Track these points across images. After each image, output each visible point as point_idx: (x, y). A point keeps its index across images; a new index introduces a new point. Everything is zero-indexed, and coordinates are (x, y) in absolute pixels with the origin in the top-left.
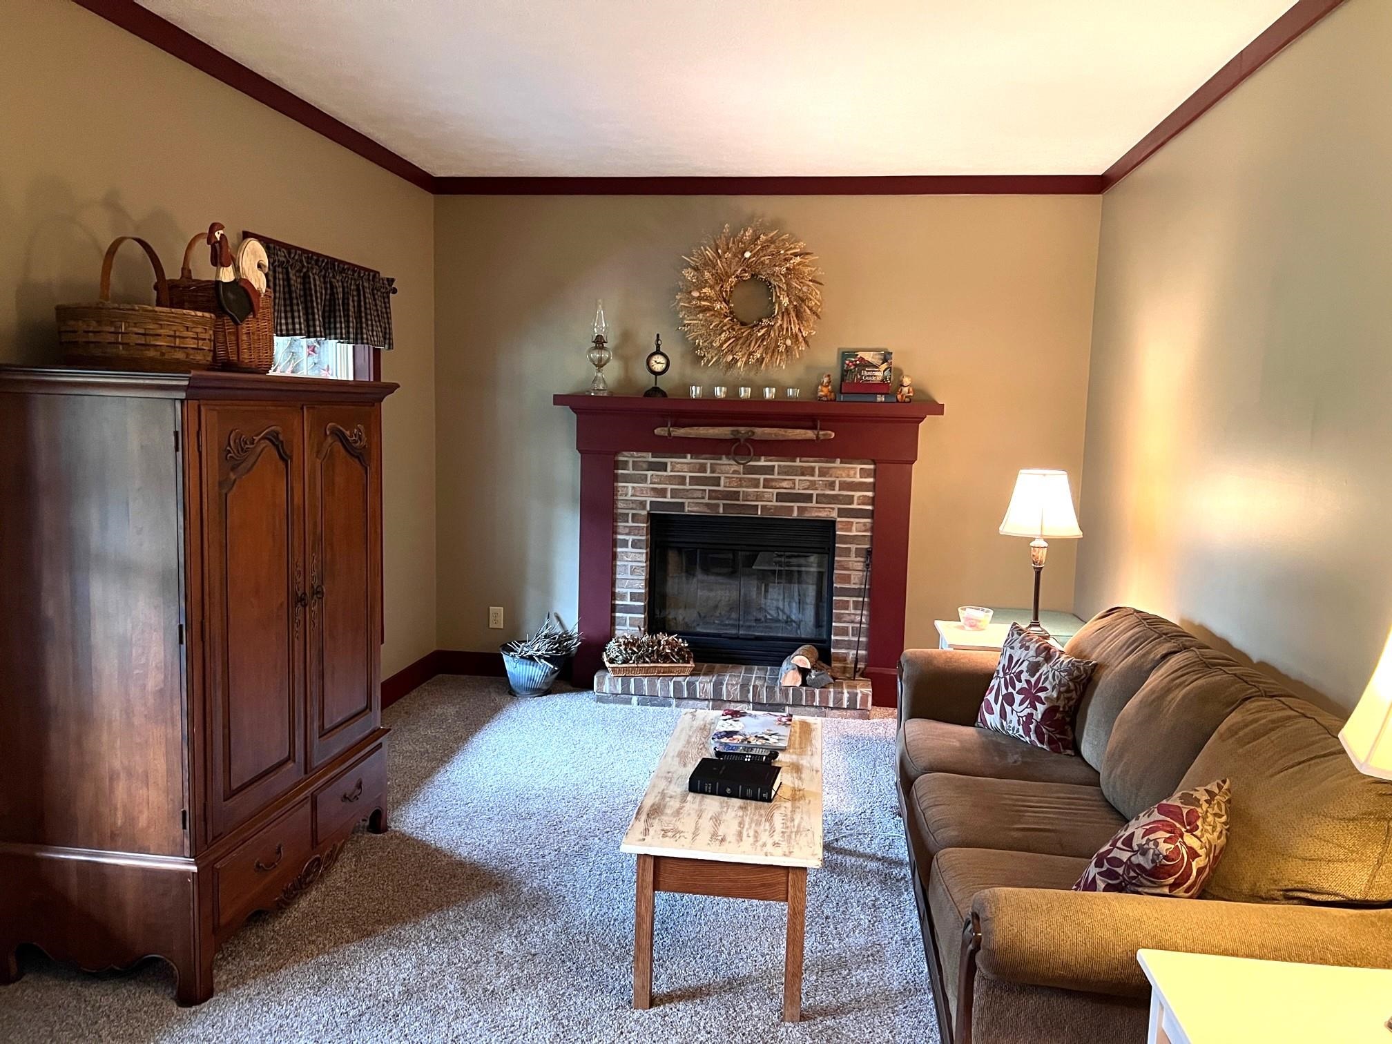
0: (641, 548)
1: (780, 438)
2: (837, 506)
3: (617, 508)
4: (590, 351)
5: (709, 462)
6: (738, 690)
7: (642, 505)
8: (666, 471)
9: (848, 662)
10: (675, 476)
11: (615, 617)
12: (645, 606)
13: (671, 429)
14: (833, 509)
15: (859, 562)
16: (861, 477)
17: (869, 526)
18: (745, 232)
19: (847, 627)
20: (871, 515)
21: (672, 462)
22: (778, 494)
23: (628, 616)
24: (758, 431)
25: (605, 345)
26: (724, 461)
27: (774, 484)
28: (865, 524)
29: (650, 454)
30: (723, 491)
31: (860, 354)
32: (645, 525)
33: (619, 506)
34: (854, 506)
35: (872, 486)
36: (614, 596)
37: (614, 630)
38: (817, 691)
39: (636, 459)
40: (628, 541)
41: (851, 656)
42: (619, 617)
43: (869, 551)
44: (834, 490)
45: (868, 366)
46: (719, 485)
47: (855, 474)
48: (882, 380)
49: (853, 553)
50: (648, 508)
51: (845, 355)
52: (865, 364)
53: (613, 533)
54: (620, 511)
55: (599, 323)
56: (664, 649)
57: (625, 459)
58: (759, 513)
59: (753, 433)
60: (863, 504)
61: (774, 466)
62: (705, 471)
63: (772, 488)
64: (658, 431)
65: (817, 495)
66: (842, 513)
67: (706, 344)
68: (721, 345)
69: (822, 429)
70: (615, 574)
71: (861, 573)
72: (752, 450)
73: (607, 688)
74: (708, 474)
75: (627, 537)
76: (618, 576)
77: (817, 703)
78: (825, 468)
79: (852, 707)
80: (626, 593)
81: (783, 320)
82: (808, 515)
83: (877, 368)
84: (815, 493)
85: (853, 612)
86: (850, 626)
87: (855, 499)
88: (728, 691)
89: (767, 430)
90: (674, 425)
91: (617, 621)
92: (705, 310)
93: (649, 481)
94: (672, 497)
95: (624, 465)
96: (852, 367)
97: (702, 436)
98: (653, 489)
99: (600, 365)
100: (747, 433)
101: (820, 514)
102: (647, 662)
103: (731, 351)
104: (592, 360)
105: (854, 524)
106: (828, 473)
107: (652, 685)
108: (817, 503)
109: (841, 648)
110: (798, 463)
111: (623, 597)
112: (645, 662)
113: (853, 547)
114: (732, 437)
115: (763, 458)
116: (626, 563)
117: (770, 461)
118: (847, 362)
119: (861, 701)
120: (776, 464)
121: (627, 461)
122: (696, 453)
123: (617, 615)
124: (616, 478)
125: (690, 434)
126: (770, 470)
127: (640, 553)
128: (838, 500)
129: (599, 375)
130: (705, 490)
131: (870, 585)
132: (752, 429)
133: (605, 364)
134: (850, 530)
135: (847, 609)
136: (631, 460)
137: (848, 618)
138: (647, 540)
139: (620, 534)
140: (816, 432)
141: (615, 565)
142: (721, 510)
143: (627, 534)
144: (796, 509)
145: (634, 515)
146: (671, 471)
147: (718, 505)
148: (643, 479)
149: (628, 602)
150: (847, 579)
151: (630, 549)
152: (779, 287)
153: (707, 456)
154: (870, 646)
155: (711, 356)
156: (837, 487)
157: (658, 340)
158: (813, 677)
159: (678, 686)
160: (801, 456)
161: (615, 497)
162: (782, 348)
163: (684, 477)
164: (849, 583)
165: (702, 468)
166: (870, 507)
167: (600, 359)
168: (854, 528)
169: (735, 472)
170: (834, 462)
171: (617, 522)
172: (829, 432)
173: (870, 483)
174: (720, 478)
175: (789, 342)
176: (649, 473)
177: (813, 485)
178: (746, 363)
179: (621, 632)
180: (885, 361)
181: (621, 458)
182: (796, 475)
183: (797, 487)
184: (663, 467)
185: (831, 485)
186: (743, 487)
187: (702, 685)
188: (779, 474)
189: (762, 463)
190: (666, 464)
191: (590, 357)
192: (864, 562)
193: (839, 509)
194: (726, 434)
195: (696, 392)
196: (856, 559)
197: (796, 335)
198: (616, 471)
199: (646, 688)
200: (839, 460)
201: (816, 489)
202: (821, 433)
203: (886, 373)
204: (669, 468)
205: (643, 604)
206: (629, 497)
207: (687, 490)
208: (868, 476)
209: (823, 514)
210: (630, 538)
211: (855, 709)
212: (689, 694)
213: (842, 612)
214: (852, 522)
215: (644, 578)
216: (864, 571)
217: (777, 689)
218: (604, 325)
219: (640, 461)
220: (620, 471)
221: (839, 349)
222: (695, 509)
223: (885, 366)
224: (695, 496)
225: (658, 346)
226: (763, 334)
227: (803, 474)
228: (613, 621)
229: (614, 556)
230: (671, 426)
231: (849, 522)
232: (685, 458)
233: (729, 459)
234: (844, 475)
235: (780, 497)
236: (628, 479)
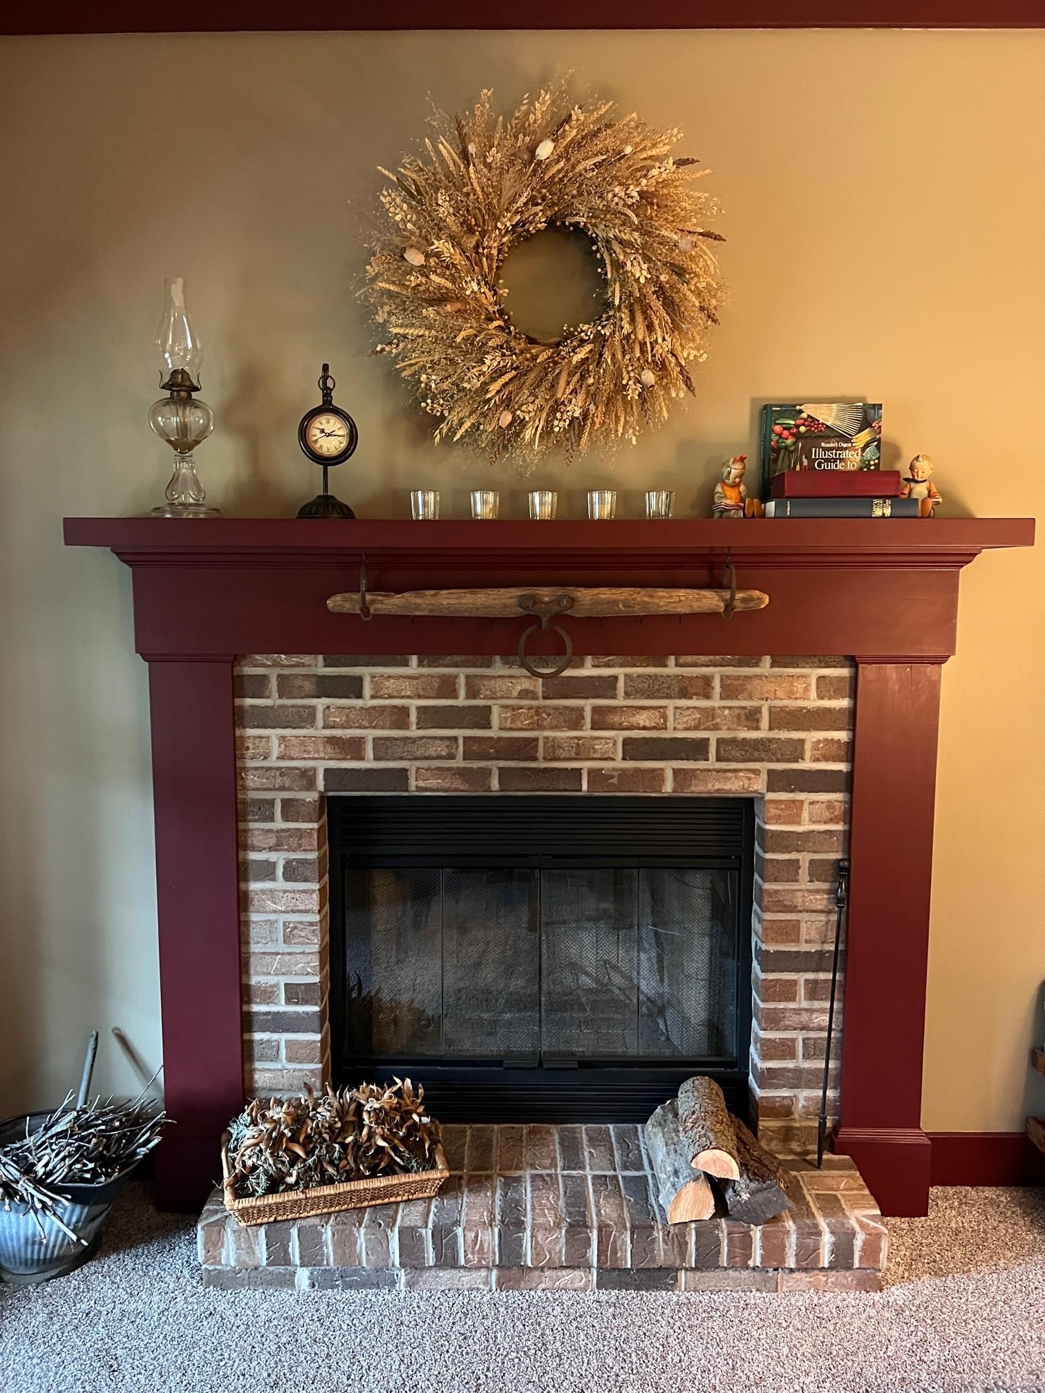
0: (306, 880)
1: (638, 611)
2: (764, 766)
3: (244, 788)
4: (155, 412)
5: (461, 674)
6: (563, 1240)
7: (307, 778)
8: (359, 696)
9: (796, 1116)
10: (383, 708)
11: (251, 1042)
12: (323, 1012)
13: (368, 597)
14: (756, 772)
15: (818, 891)
16: (821, 697)
17: (839, 809)
18: (531, 103)
19: (793, 1040)
20: (848, 783)
21: (373, 677)
22: (627, 742)
23: (283, 1037)
24: (585, 596)
25: (194, 395)
26: (499, 668)
27: (616, 719)
28: (830, 806)
29: (320, 657)
30: (500, 739)
31: (808, 410)
32: (315, 826)
33: (250, 784)
34: (806, 765)
35: (845, 719)
36: (246, 994)
37: (252, 1071)
38: (757, 1233)
39: (287, 672)
40: (274, 865)
41: (801, 1103)
42: (262, 1042)
43: (842, 869)
44: (758, 728)
45: (827, 438)
46: (488, 726)
47: (807, 689)
48: (861, 469)
49: (804, 874)
50: (321, 784)
51: (768, 413)
52: (819, 433)
53: (238, 846)
54: (252, 795)
55: (179, 337)
56: (371, 1135)
57: (260, 671)
58: (585, 787)
59: (573, 601)
60: (827, 759)
61: (615, 678)
62: (453, 694)
63: (612, 728)
64: (336, 603)
65: (719, 741)
66: (778, 781)
67: (445, 386)
68: (484, 388)
69: (741, 588)
70: (248, 943)
71: (823, 917)
72: (568, 643)
73: (229, 1255)
74: (461, 701)
75: (272, 856)
76: (255, 948)
77: (756, 1259)
78: (738, 678)
79: (842, 1259)
80: (277, 985)
81: (633, 321)
82: (701, 788)
83: (848, 440)
84: (712, 736)
85: (805, 1004)
86: (799, 1036)
87: (808, 746)
88: (536, 1246)
89: (605, 594)
90: (376, 587)
91: (257, 1050)
92: (439, 299)
93: (320, 722)
94: (376, 758)
95: (259, 686)
96: (790, 441)
97: (446, 613)
98: (331, 741)
99: (184, 443)
100: (558, 600)
101: (727, 787)
102: (331, 1181)
103: (507, 403)
104: (163, 433)
105: (806, 806)
106: (742, 691)
107: (345, 1242)
108: (719, 759)
109: (777, 1087)
110: (671, 669)
111: (268, 995)
112: (327, 1181)
113: (805, 858)
114: (520, 611)
115: (589, 660)
116: (273, 917)
117: (607, 665)
118: (777, 429)
119: (863, 1250)
120: (619, 671)
121: (264, 678)
122: (431, 651)
123: (258, 1036)
124: (238, 718)
125: (418, 606)
126: (606, 687)
127: (305, 892)
128: (767, 751)
129: (185, 469)
130: (455, 739)
131: (846, 942)
132: (570, 591)
133: (198, 442)
134: (796, 820)
135: (793, 999)
136: (273, 674)
137: (794, 1020)
138: (321, 859)
139: (254, 849)
140: (727, 595)
141: (247, 923)
142: (495, 784)
143: (271, 849)
144: (669, 775)
145: (286, 803)
146: (373, 697)
147: (486, 773)
148: (306, 717)
149: (281, 1007)
150: (790, 931)
151: (280, 884)
152: (621, 242)
153: (457, 658)
154: (844, 1080)
155: (461, 418)
156: (765, 723)
157: (325, 377)
158: (745, 1196)
159: (410, 1239)
160: (678, 654)
161: (239, 764)
162: (633, 392)
163: (405, 711)
164: (797, 940)
165: (447, 687)
166: (842, 767)
167: (183, 429)
168: (805, 815)
169: (524, 694)
170: (757, 665)
171: (246, 821)
172: (757, 593)
173: (841, 711)
174: (489, 708)
175: (649, 377)
176: (320, 703)
177: (708, 719)
178: (548, 432)
179: (268, 1075)
180: (865, 423)
181: (249, 670)
182: (668, 697)
183: (670, 724)
184: (353, 688)
185: (751, 718)
186: (545, 728)
187: (471, 1235)
188: (627, 695)
189: (588, 670)
190: (359, 681)
191: (156, 424)
192: (830, 892)
193: (770, 772)
194: (506, 606)
195: (426, 505)
196: (811, 886)
197: (663, 362)
198: (238, 701)
199: (329, 1250)
200: (767, 660)
201: (716, 728)
202: (739, 595)
203: (869, 453)
204: (367, 690)
205: (317, 1009)
206: (273, 762)
207: (413, 740)
208: (837, 694)
209: (734, 786)
210: (279, 859)
211: (849, 1267)
212: (438, 1255)
213: (781, 1006)
214: (802, 802)
215: (316, 948)
216: (829, 912)
217: (659, 1235)
218: (190, 346)
219: (296, 675)
220: (249, 701)
221: (754, 401)
222: (433, 783)
223: (865, 436)
224: (432, 752)
225: (327, 393)
226: (584, 361)
227: (684, 694)
228: (247, 1052)
229: (243, 902)
230: (369, 590)
231: (794, 802)
232: (406, 664)
233: (510, 664)
234: (779, 694)
235: (633, 749)
236: (267, 719)
